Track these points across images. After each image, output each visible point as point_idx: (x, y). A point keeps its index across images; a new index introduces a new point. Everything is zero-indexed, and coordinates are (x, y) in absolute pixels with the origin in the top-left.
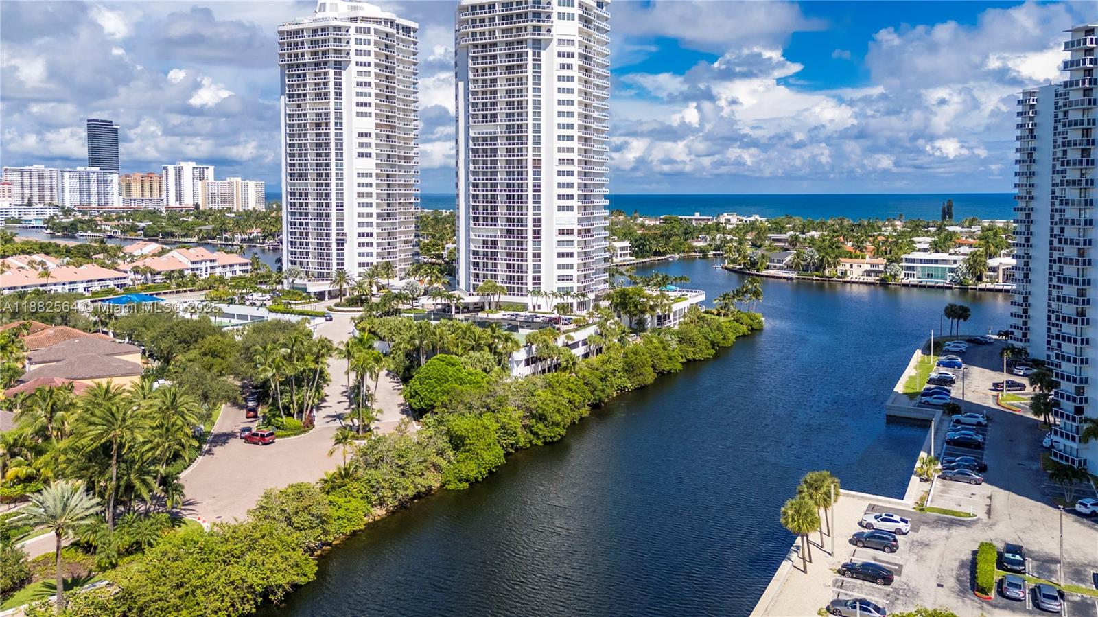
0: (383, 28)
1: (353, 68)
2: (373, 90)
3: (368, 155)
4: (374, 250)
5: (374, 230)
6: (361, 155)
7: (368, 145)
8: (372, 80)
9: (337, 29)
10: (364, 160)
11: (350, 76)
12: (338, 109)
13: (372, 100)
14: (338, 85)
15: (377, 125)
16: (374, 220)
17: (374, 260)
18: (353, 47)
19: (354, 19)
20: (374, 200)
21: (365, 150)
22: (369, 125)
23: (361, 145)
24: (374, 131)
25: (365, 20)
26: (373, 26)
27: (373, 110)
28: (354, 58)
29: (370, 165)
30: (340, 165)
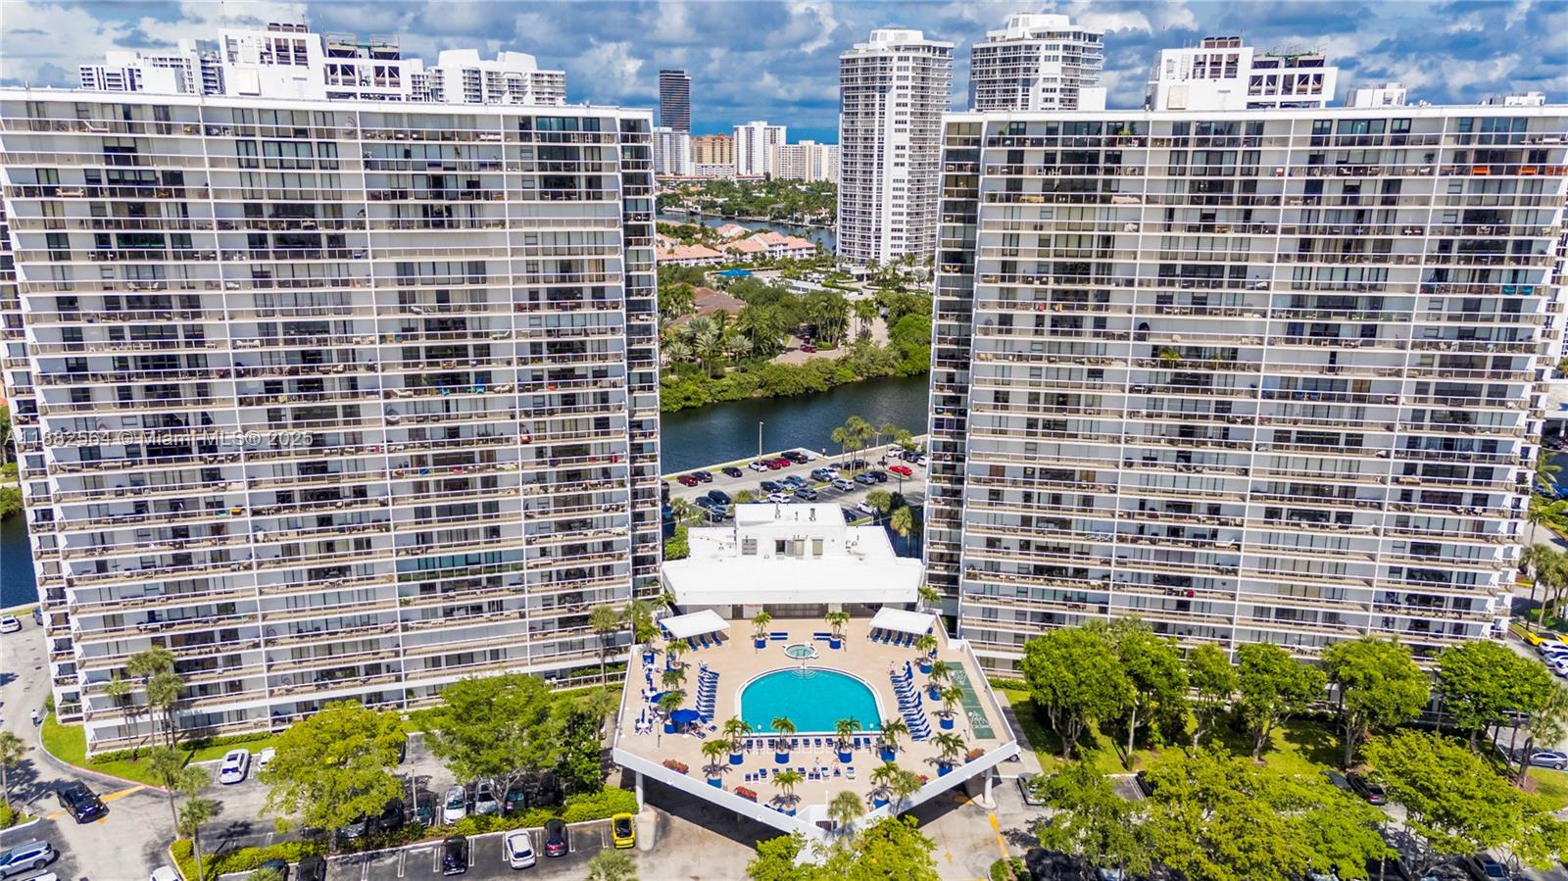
0: (921, 54)
1: (894, 91)
2: (909, 109)
3: (903, 164)
4: (904, 242)
5: (904, 226)
6: (897, 164)
7: (903, 156)
8: (909, 100)
9: (884, 59)
10: (900, 168)
11: (891, 98)
12: (881, 125)
13: (908, 118)
14: (882, 106)
15: (911, 139)
16: (905, 218)
17: (903, 251)
18: (895, 73)
19: (897, 49)
20: (905, 202)
21: (900, 160)
22: (904, 139)
23: (897, 156)
24: (908, 144)
25: (908, 48)
26: (911, 54)
27: (908, 126)
28: (895, 83)
29: (903, 173)
30: (880, 173)
